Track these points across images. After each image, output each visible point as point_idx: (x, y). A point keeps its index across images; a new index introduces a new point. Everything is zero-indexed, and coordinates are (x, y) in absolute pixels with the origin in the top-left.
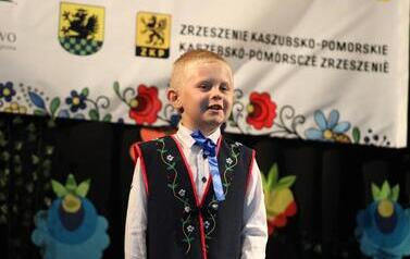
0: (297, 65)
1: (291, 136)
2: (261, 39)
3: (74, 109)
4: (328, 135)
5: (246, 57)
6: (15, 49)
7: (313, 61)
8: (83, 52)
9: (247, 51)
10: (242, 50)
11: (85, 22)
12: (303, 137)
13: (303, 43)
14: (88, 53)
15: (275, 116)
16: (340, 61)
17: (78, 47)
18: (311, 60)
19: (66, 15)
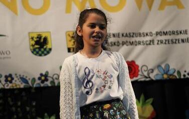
0: (145, 45)
1: (148, 79)
2: (126, 36)
3: (43, 82)
4: (165, 76)
5: (121, 45)
6: (10, 58)
7: (153, 42)
8: (43, 55)
9: (121, 42)
10: (118, 42)
11: (42, 40)
12: (154, 79)
13: (147, 35)
14: (45, 55)
15: (139, 71)
16: (166, 40)
17: (40, 52)
18: (152, 42)
19: (32, 38)
